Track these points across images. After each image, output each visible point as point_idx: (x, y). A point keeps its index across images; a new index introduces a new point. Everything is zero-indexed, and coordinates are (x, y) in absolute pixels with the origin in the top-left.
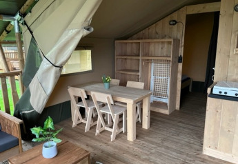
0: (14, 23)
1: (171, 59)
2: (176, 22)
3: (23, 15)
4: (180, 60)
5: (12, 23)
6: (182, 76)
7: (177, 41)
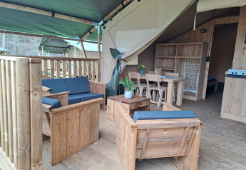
0: (97, 27)
1: (200, 57)
2: (206, 31)
3: (105, 22)
4: (208, 59)
5: (96, 27)
6: (209, 77)
7: (206, 45)
